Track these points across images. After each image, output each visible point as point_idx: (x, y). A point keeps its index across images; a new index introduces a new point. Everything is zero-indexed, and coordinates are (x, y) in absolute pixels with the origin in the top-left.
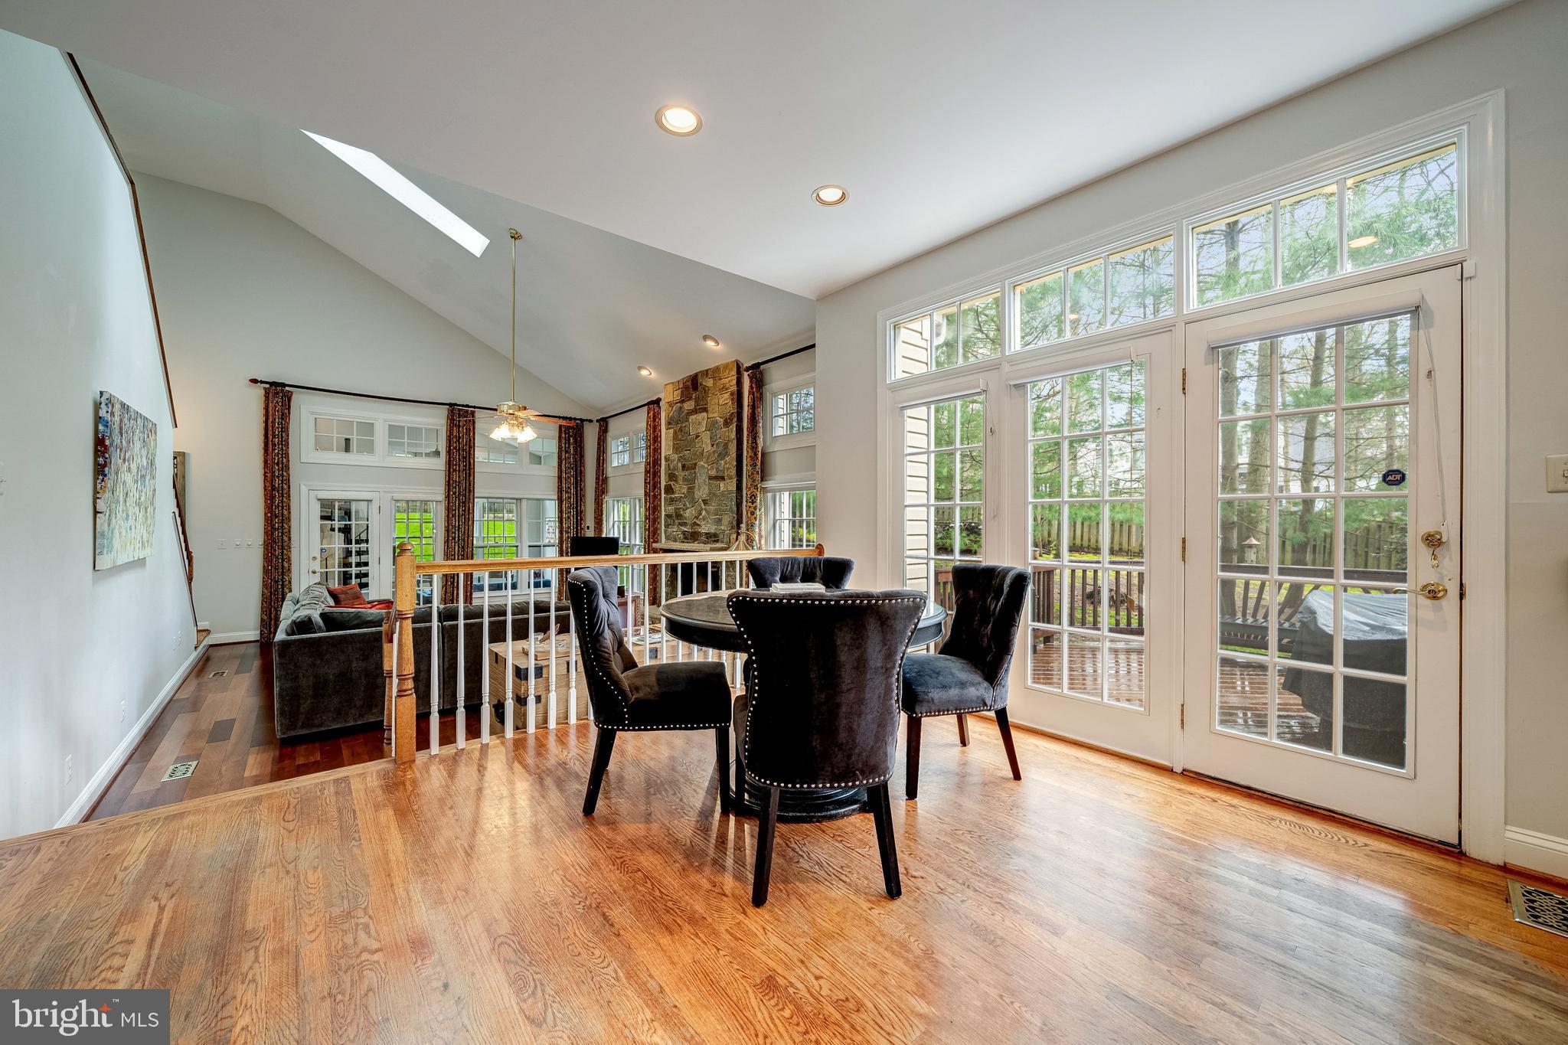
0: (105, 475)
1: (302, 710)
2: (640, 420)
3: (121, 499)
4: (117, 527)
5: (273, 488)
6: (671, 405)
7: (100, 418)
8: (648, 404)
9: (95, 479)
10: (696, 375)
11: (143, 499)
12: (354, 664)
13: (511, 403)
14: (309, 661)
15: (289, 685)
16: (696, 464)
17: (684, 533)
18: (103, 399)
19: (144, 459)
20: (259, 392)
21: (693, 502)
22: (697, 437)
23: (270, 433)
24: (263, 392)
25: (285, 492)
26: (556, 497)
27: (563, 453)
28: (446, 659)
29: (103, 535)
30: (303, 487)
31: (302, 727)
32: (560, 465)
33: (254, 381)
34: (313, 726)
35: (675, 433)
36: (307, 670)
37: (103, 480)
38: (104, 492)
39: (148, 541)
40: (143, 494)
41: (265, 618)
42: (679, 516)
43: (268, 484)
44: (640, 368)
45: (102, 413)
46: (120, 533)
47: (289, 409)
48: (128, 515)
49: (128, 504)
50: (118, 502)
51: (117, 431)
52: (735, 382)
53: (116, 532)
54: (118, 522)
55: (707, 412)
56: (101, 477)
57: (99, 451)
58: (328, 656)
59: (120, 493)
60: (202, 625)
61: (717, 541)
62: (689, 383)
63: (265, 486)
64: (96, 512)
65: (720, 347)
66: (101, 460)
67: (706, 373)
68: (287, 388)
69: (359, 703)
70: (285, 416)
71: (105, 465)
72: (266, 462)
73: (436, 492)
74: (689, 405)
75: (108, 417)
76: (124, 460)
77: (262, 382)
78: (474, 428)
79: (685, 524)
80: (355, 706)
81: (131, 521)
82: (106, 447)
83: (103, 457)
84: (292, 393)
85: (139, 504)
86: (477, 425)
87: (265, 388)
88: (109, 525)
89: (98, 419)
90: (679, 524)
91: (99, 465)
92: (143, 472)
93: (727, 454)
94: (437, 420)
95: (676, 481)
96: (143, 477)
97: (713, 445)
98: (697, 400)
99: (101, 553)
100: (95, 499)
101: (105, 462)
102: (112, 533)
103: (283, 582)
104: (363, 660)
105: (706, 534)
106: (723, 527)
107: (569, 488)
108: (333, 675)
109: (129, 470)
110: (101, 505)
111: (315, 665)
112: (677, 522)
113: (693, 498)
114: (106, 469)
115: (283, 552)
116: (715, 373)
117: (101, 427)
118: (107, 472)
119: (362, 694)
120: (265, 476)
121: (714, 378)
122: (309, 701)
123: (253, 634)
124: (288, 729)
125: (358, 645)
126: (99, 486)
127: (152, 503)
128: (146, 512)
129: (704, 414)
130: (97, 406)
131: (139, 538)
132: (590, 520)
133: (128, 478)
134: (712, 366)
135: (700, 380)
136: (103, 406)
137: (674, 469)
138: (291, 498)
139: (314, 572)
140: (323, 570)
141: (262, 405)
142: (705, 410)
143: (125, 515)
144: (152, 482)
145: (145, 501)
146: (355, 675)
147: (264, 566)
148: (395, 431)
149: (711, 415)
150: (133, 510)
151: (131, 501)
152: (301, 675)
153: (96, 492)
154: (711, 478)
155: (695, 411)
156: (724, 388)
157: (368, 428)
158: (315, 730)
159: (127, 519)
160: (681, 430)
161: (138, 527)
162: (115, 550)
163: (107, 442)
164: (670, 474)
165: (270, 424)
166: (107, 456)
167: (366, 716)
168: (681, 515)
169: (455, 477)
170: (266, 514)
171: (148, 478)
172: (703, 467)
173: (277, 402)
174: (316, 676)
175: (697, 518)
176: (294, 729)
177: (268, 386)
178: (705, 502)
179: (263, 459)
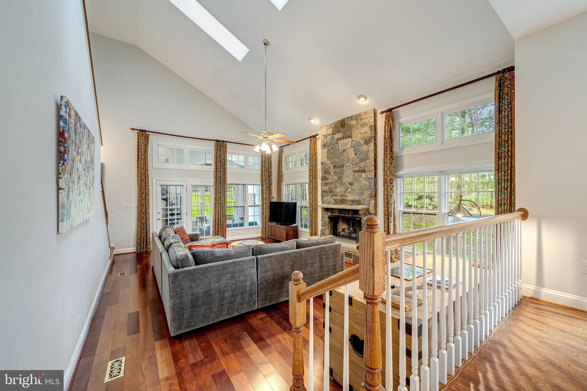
0: (65, 161)
1: (185, 317)
2: (306, 145)
3: (76, 180)
4: (73, 200)
5: (142, 180)
6: (325, 136)
7: (61, 116)
8: (311, 137)
9: (58, 163)
10: (344, 120)
11: (88, 182)
12: (213, 286)
13: (265, 132)
14: (188, 285)
15: (178, 301)
16: (343, 165)
17: (335, 200)
18: (63, 102)
19: (89, 156)
20: (135, 134)
21: (342, 184)
22: (344, 151)
23: (140, 154)
24: (137, 134)
25: (146, 181)
26: (260, 184)
27: (263, 163)
28: (259, 279)
29: (64, 206)
30: (154, 180)
31: (185, 328)
32: (262, 168)
33: (133, 129)
34: (191, 326)
35: (328, 150)
36: (187, 291)
37: (63, 164)
38: (65, 173)
39: (91, 208)
40: (88, 179)
41: (139, 241)
42: (331, 191)
43: (139, 178)
44: (310, 119)
45: (62, 113)
46: (75, 205)
47: (148, 142)
48: (80, 192)
49: (80, 184)
50: (73, 182)
51: (73, 130)
52: (373, 120)
53: (73, 203)
54: (73, 196)
55: (352, 138)
56: (62, 162)
57: (61, 142)
58: (199, 281)
59: (75, 176)
60: (112, 245)
61: (360, 204)
62: (339, 124)
63: (138, 179)
64: (59, 189)
65: (367, 101)
66: (62, 148)
67: (351, 118)
68: (147, 133)
69: (215, 310)
70: (146, 146)
71: (65, 152)
72: (138, 167)
73: (211, 181)
74: (337, 136)
75: (66, 116)
76: (78, 153)
77: (136, 130)
78: (226, 151)
79: (336, 195)
80: (213, 312)
81: (82, 196)
82: (65, 139)
83: (64, 146)
84: (149, 134)
85: (86, 185)
86: (227, 150)
87: (137, 132)
88: (68, 199)
89: (59, 117)
90: (332, 195)
91: (61, 152)
92: (88, 165)
93: (367, 158)
94: (211, 147)
95: (329, 174)
96: (88, 168)
97: (356, 155)
98: (344, 133)
99: (62, 220)
100: (58, 178)
101: (65, 150)
102: (70, 205)
103: (146, 224)
104: (217, 282)
105: (351, 200)
106: (364, 197)
107: (266, 179)
108: (202, 293)
109: (80, 161)
110: (62, 184)
111: (192, 287)
112: (330, 194)
113: (342, 182)
114: (66, 156)
115: (146, 210)
116: (358, 117)
117: (62, 124)
118: (66, 158)
119: (217, 304)
120: (138, 174)
121: (357, 120)
122: (189, 311)
123: (132, 249)
124: (177, 330)
125: (215, 273)
126: (61, 169)
127: (93, 185)
128: (90, 190)
129: (350, 139)
130: (59, 108)
131: (86, 207)
132: (274, 194)
133: (79, 166)
134: (355, 114)
135: (346, 122)
136: (63, 107)
137: (328, 168)
138: (149, 184)
139: (159, 219)
140: (163, 219)
141: (137, 141)
142: (350, 137)
143: (78, 192)
144: (92, 172)
145: (89, 183)
146: (213, 292)
147: (138, 217)
148: (192, 153)
149: (354, 139)
150: (83, 188)
151: (82, 182)
152: (184, 294)
153: (58, 173)
154: (355, 171)
155: (343, 138)
156: (364, 125)
157: (181, 151)
158: (192, 329)
159: (79, 194)
160: (332, 148)
161: (86, 200)
162: (72, 216)
163: (66, 135)
164: (325, 171)
165: (140, 150)
166: (66, 145)
167: (219, 318)
168: (333, 191)
169: (219, 174)
170: (138, 192)
171: (90, 169)
172: (349, 166)
173: (143, 139)
174: (192, 295)
175: (345, 192)
176: (181, 329)
177: (138, 131)
178: (351, 184)
179: (137, 166)
